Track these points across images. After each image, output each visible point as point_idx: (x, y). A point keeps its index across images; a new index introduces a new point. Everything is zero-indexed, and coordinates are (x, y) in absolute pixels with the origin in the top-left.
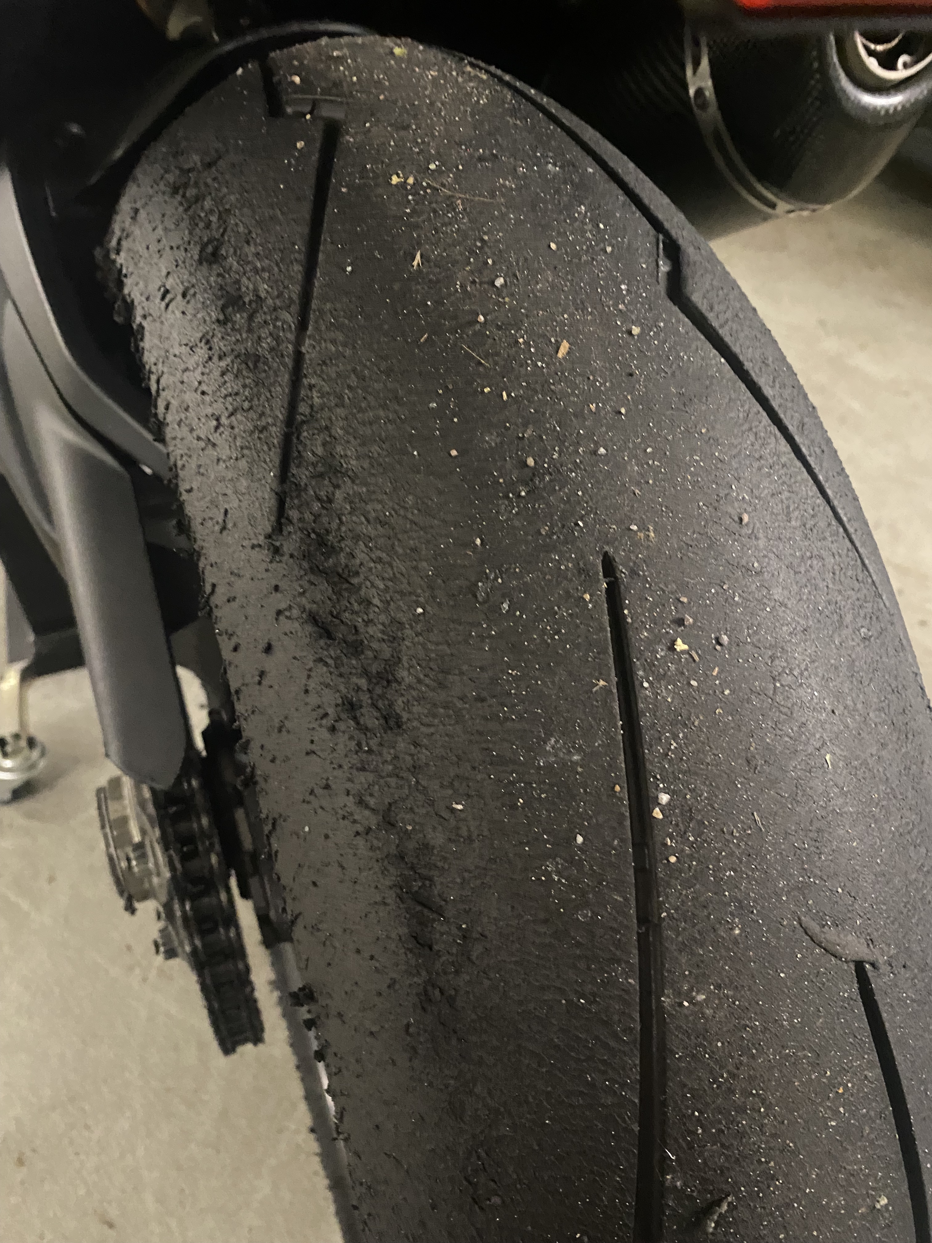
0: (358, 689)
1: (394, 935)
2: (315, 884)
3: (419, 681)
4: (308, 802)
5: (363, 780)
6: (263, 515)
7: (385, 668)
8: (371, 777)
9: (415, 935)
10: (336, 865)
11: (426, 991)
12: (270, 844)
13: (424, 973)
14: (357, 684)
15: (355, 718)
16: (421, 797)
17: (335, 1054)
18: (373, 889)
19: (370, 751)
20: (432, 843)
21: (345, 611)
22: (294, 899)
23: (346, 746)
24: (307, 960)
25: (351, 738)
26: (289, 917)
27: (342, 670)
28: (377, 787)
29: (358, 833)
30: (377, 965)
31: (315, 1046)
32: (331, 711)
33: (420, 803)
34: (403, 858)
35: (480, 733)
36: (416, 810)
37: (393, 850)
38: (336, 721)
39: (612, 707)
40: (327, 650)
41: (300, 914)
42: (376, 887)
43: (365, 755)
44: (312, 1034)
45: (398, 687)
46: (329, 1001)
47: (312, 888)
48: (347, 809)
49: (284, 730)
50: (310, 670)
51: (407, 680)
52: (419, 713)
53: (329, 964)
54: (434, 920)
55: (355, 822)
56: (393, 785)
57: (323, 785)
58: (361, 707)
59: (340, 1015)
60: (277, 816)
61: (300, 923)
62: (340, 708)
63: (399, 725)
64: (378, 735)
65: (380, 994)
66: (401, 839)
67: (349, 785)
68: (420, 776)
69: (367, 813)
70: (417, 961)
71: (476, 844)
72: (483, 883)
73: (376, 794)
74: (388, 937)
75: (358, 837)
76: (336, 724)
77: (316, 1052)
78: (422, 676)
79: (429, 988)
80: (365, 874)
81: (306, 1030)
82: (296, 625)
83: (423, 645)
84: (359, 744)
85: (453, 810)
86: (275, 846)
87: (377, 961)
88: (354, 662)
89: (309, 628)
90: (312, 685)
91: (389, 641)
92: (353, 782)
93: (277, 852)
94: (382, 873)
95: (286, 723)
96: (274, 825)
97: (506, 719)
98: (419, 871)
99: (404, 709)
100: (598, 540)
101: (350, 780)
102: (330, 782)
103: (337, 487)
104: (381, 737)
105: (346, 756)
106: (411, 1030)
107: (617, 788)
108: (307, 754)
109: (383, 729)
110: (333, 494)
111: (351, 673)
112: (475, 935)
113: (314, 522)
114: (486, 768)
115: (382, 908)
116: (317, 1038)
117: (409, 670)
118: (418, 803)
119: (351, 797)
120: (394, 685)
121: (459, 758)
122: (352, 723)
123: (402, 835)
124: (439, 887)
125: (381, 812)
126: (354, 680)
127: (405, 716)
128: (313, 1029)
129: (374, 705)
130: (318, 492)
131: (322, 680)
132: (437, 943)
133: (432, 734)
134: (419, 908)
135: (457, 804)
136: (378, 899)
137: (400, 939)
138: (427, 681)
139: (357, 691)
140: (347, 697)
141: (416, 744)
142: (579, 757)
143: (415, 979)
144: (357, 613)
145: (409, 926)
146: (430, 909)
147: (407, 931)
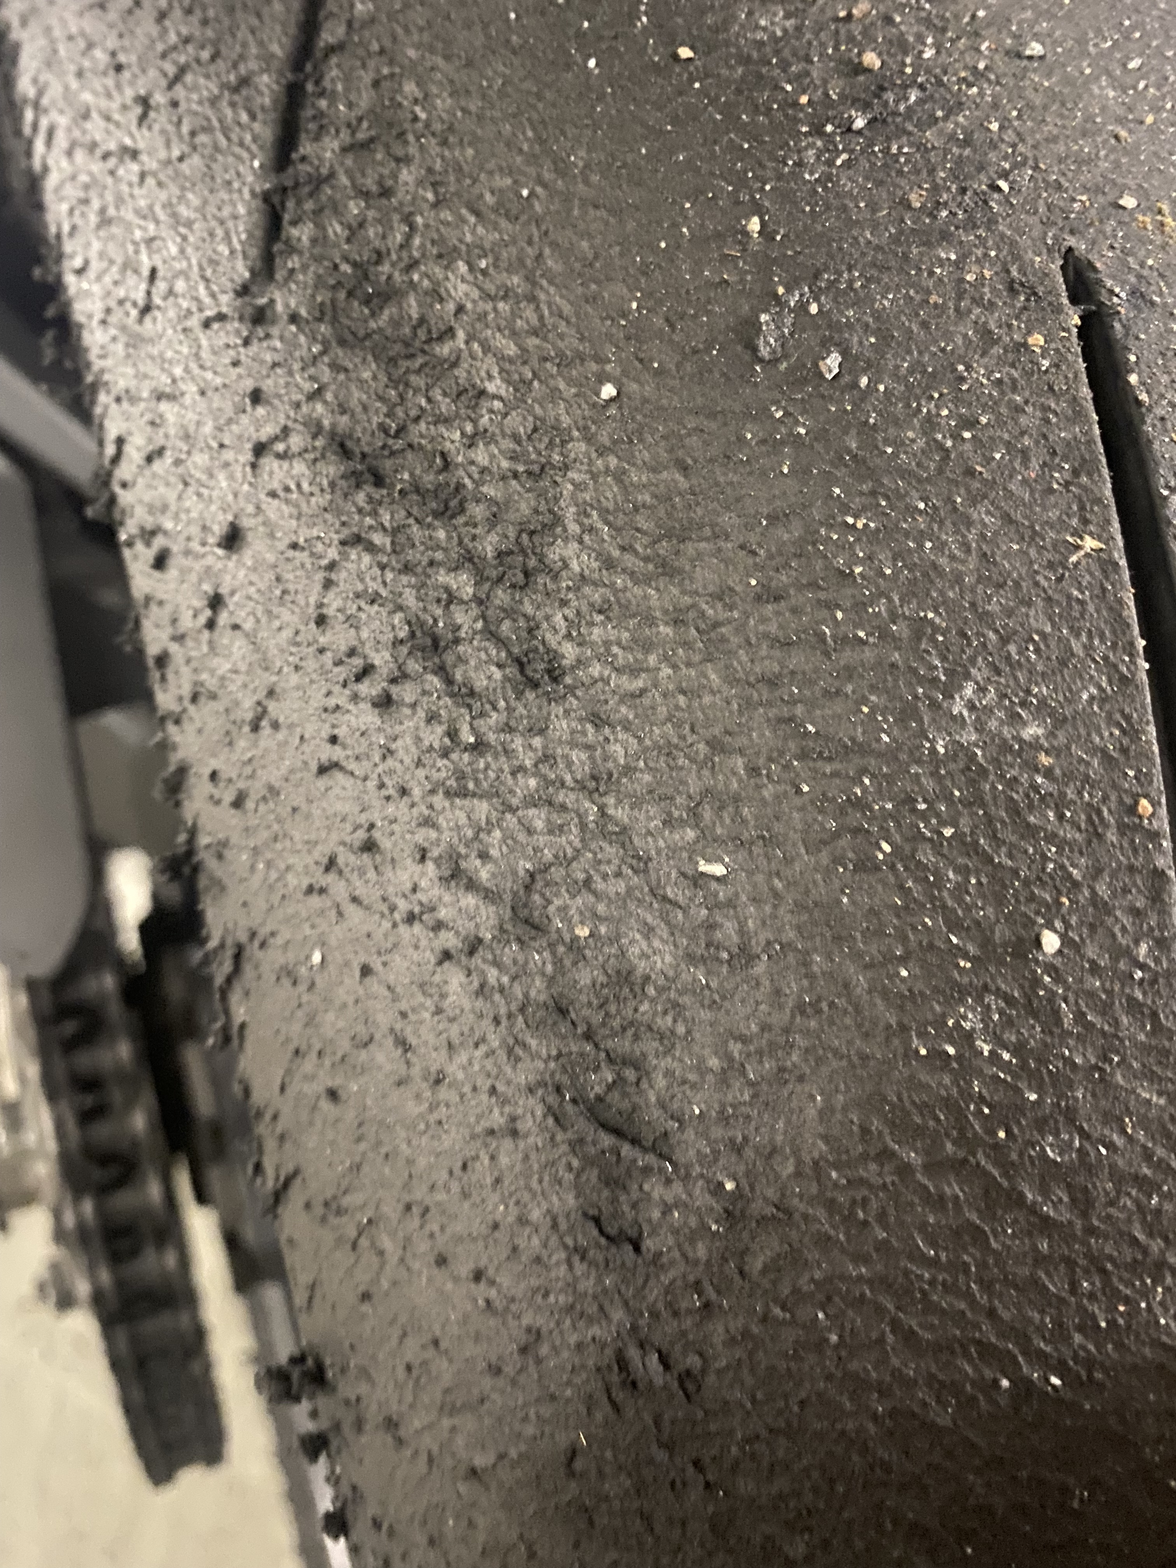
0: (451, 599)
1: (536, 1215)
2: (333, 1095)
3: (609, 564)
4: (322, 891)
5: (463, 820)
6: (232, 252)
7: (518, 542)
8: (482, 809)
9: (593, 1212)
10: (390, 1041)
11: (622, 1363)
12: (227, 1012)
13: (618, 1314)
14: (447, 589)
15: (442, 671)
16: (611, 851)
17: (377, 1524)
18: (484, 1097)
19: (479, 747)
20: (642, 966)
21: (417, 419)
22: (282, 1138)
23: (418, 740)
24: (313, 1287)
25: (432, 718)
26: (270, 1183)
27: (411, 555)
28: (497, 834)
29: (447, 955)
30: (493, 1293)
31: (325, 1502)
32: (381, 659)
33: (609, 870)
34: (563, 1012)
35: (772, 682)
36: (599, 884)
37: (538, 989)
38: (393, 681)
39: (1120, 602)
40: (374, 513)
41: (296, 1173)
42: (493, 1091)
43: (466, 757)
44: (319, 1470)
45: (551, 586)
46: (363, 1389)
47: (325, 1105)
48: (419, 896)
49: (264, 723)
50: (332, 566)
51: (575, 566)
52: (607, 644)
53: (366, 1297)
54: (647, 1170)
55: (439, 926)
56: (539, 824)
57: (357, 844)
58: (457, 641)
59: (391, 1424)
60: (243, 937)
61: (296, 1197)
62: (404, 650)
63: (555, 675)
64: (502, 704)
65: (496, 1370)
66: (558, 962)
67: (422, 836)
68: (611, 800)
69: (470, 900)
70: (599, 1280)
71: (760, 968)
72: (782, 1070)
73: (494, 852)
74: (522, 1221)
75: (446, 964)
76: (394, 690)
77: (328, 1516)
78: (616, 553)
79: (633, 1353)
80: (463, 1057)
81: (303, 1460)
82: (299, 467)
83: (619, 476)
84: (452, 734)
85: (699, 880)
86: (240, 1012)
87: (492, 1283)
88: (441, 534)
89: (332, 469)
90: (333, 602)
91: (529, 473)
92: (434, 826)
93: (243, 1026)
94: (510, 1052)
95: (272, 706)
96: (238, 957)
97: (844, 641)
98: (610, 1044)
99: (569, 636)
100: (1046, 224)
101: (427, 822)
102: (377, 834)
103: (404, 160)
104: (510, 709)
105: (419, 763)
106: (579, 1465)
107: (1145, 806)
108: (323, 770)
109: (515, 689)
110: (395, 176)
111: (431, 563)
112: (757, 1207)
113: (348, 240)
114: (787, 767)
115: (507, 1143)
116: (333, 1480)
117: (581, 542)
118: (604, 868)
119: (430, 866)
120: (541, 580)
121: (715, 745)
122: (435, 682)
123: (561, 949)
124: (661, 1082)
125: (507, 897)
126: (443, 577)
127: (569, 651)
128: (323, 1459)
129: (491, 634)
130: (360, 181)
131: (360, 587)
132: (654, 1232)
133: (643, 692)
134: (607, 1140)
135: (708, 861)
136: (497, 1119)
137: (555, 1226)
138: (629, 560)
139: (449, 602)
140: (422, 624)
141: (598, 721)
142: (1040, 731)
143: (595, 1331)
144: (446, 421)
145: (578, 1189)
146: (635, 1142)
147: (571, 1200)
